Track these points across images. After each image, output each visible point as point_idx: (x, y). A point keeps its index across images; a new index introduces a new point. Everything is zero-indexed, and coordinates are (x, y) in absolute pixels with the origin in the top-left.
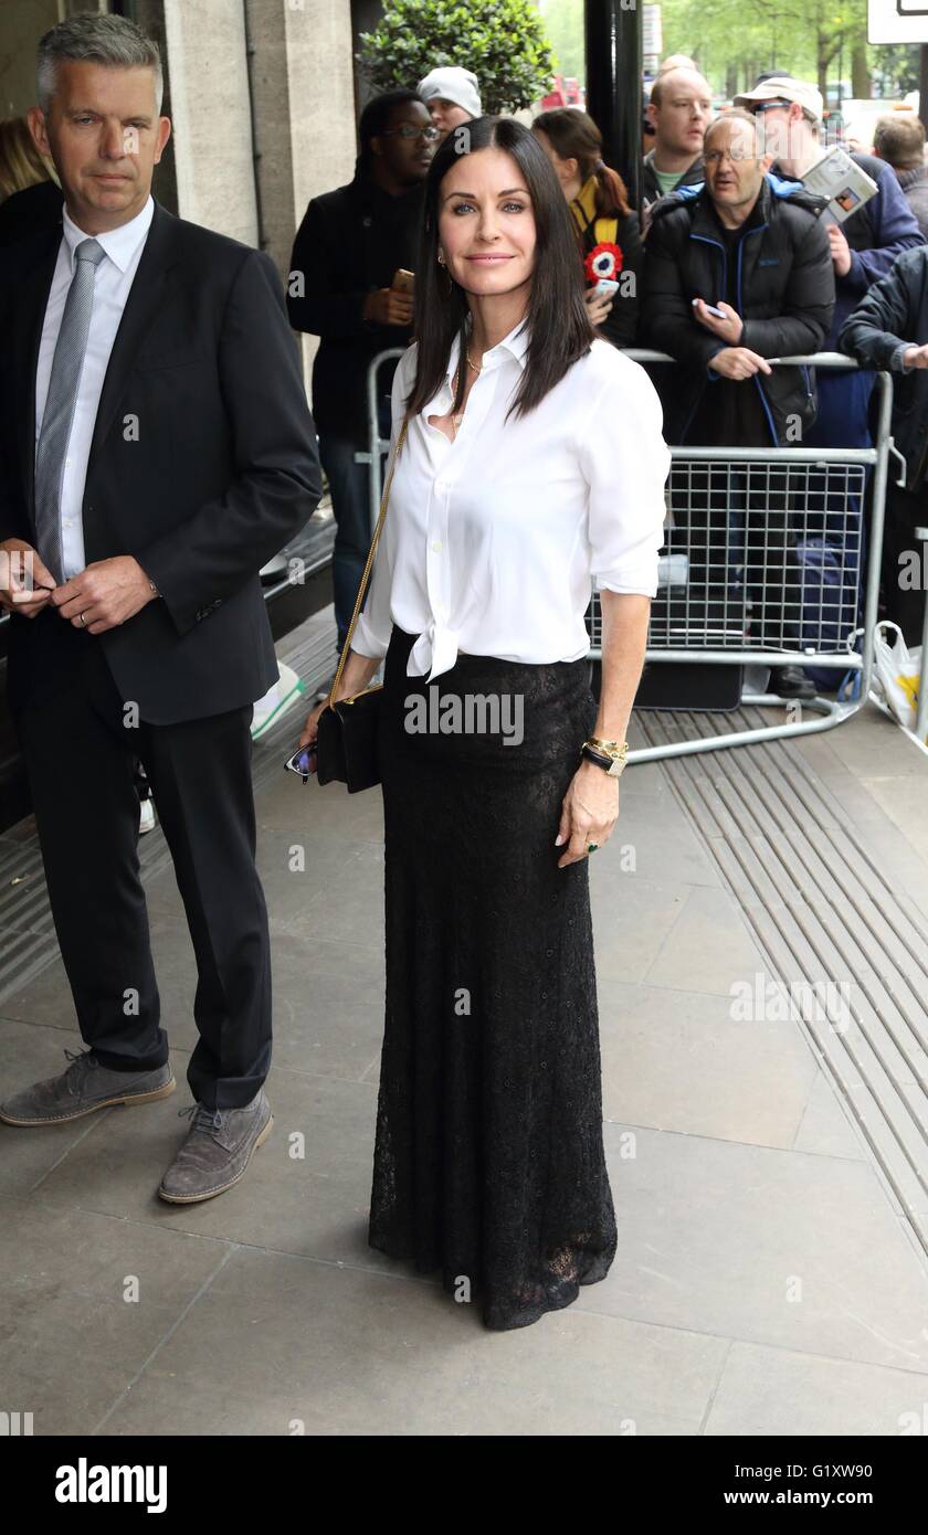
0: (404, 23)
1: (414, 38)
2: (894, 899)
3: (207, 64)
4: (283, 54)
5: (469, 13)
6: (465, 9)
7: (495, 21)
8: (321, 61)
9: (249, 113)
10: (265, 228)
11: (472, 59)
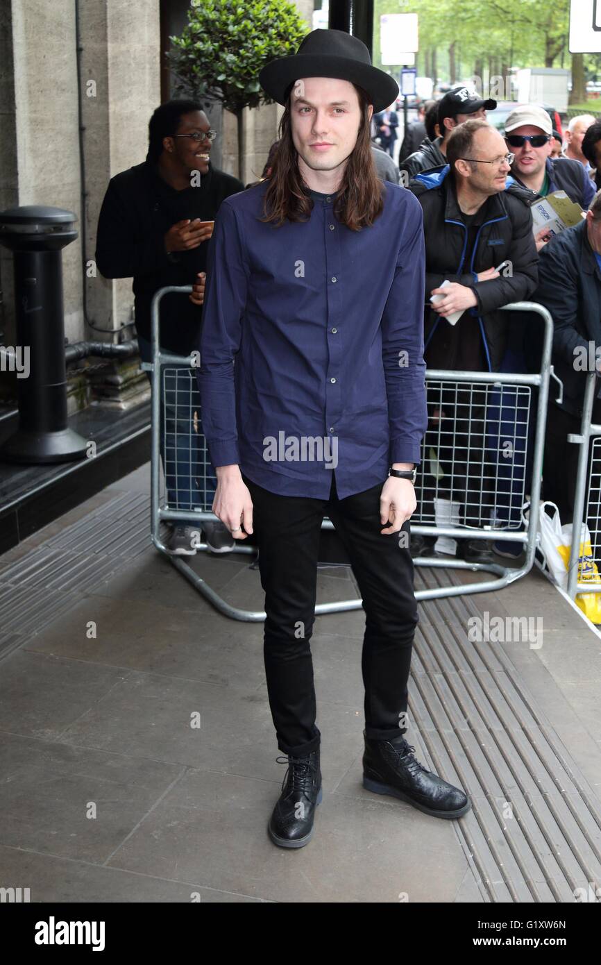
0: (202, 30)
1: (210, 42)
2: (540, 729)
3: (44, 57)
4: (105, 52)
5: (253, 24)
6: (249, 21)
7: (273, 31)
8: (134, 58)
9: (76, 95)
10: (86, 184)
11: (254, 60)
